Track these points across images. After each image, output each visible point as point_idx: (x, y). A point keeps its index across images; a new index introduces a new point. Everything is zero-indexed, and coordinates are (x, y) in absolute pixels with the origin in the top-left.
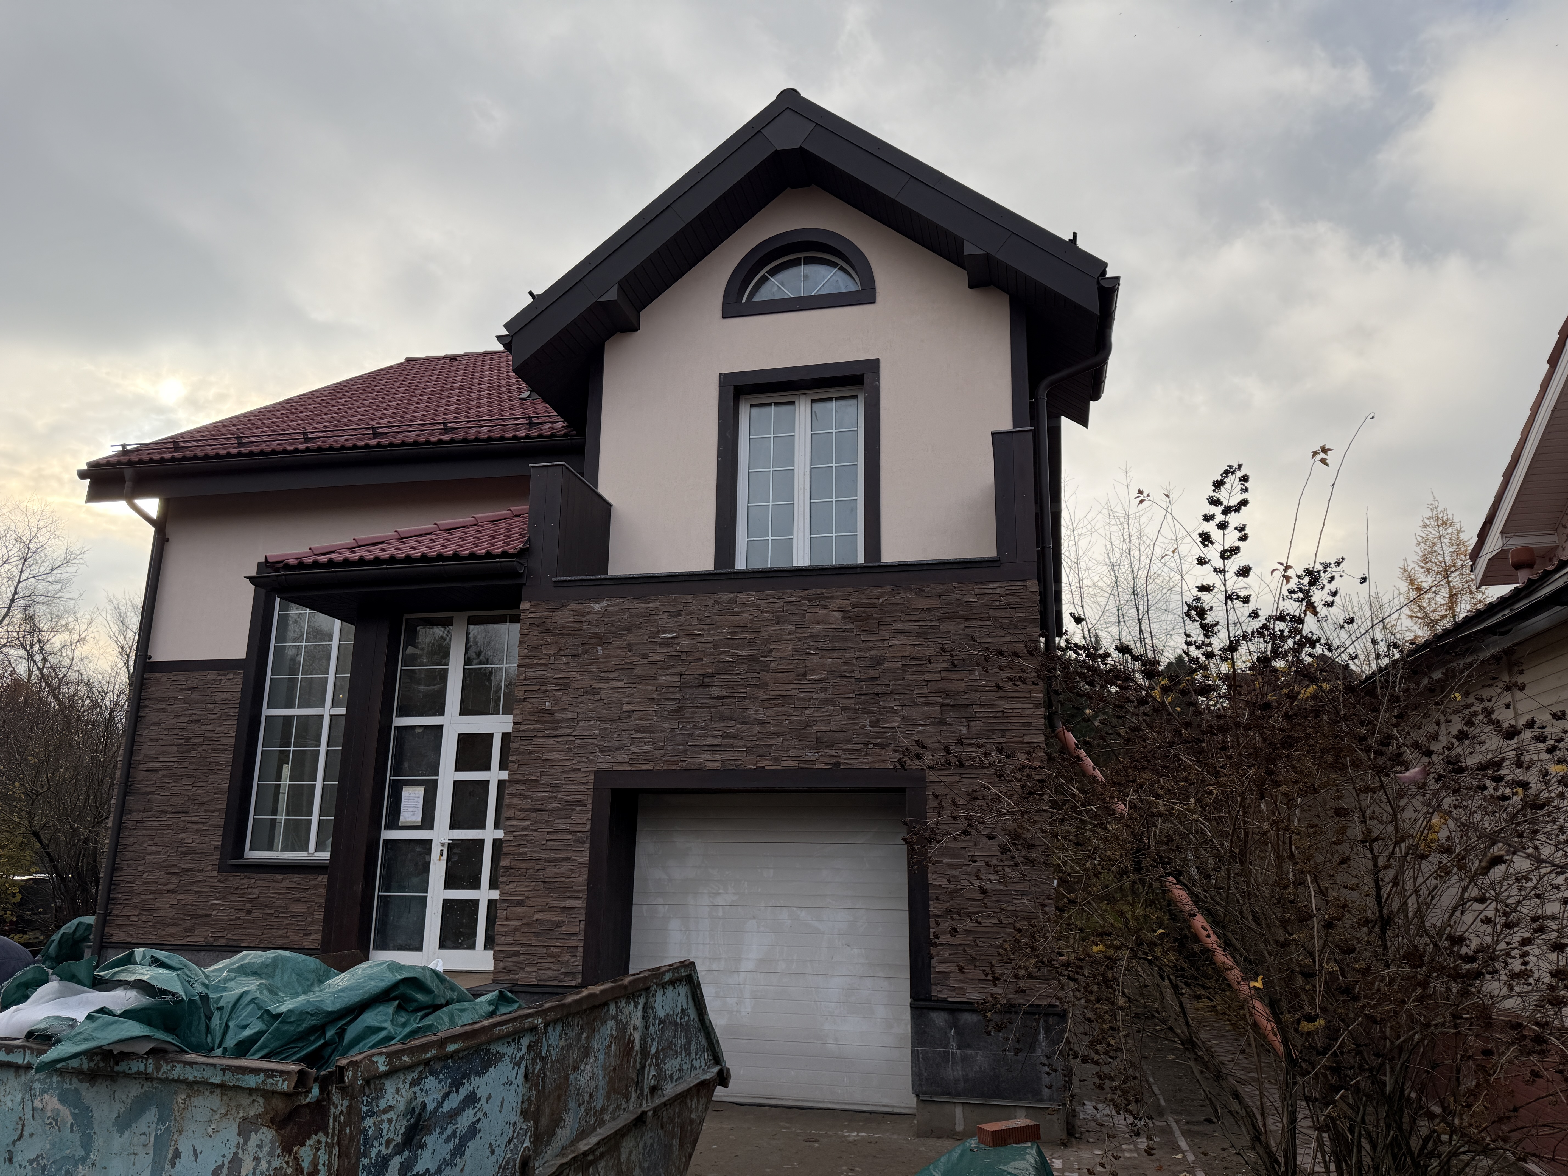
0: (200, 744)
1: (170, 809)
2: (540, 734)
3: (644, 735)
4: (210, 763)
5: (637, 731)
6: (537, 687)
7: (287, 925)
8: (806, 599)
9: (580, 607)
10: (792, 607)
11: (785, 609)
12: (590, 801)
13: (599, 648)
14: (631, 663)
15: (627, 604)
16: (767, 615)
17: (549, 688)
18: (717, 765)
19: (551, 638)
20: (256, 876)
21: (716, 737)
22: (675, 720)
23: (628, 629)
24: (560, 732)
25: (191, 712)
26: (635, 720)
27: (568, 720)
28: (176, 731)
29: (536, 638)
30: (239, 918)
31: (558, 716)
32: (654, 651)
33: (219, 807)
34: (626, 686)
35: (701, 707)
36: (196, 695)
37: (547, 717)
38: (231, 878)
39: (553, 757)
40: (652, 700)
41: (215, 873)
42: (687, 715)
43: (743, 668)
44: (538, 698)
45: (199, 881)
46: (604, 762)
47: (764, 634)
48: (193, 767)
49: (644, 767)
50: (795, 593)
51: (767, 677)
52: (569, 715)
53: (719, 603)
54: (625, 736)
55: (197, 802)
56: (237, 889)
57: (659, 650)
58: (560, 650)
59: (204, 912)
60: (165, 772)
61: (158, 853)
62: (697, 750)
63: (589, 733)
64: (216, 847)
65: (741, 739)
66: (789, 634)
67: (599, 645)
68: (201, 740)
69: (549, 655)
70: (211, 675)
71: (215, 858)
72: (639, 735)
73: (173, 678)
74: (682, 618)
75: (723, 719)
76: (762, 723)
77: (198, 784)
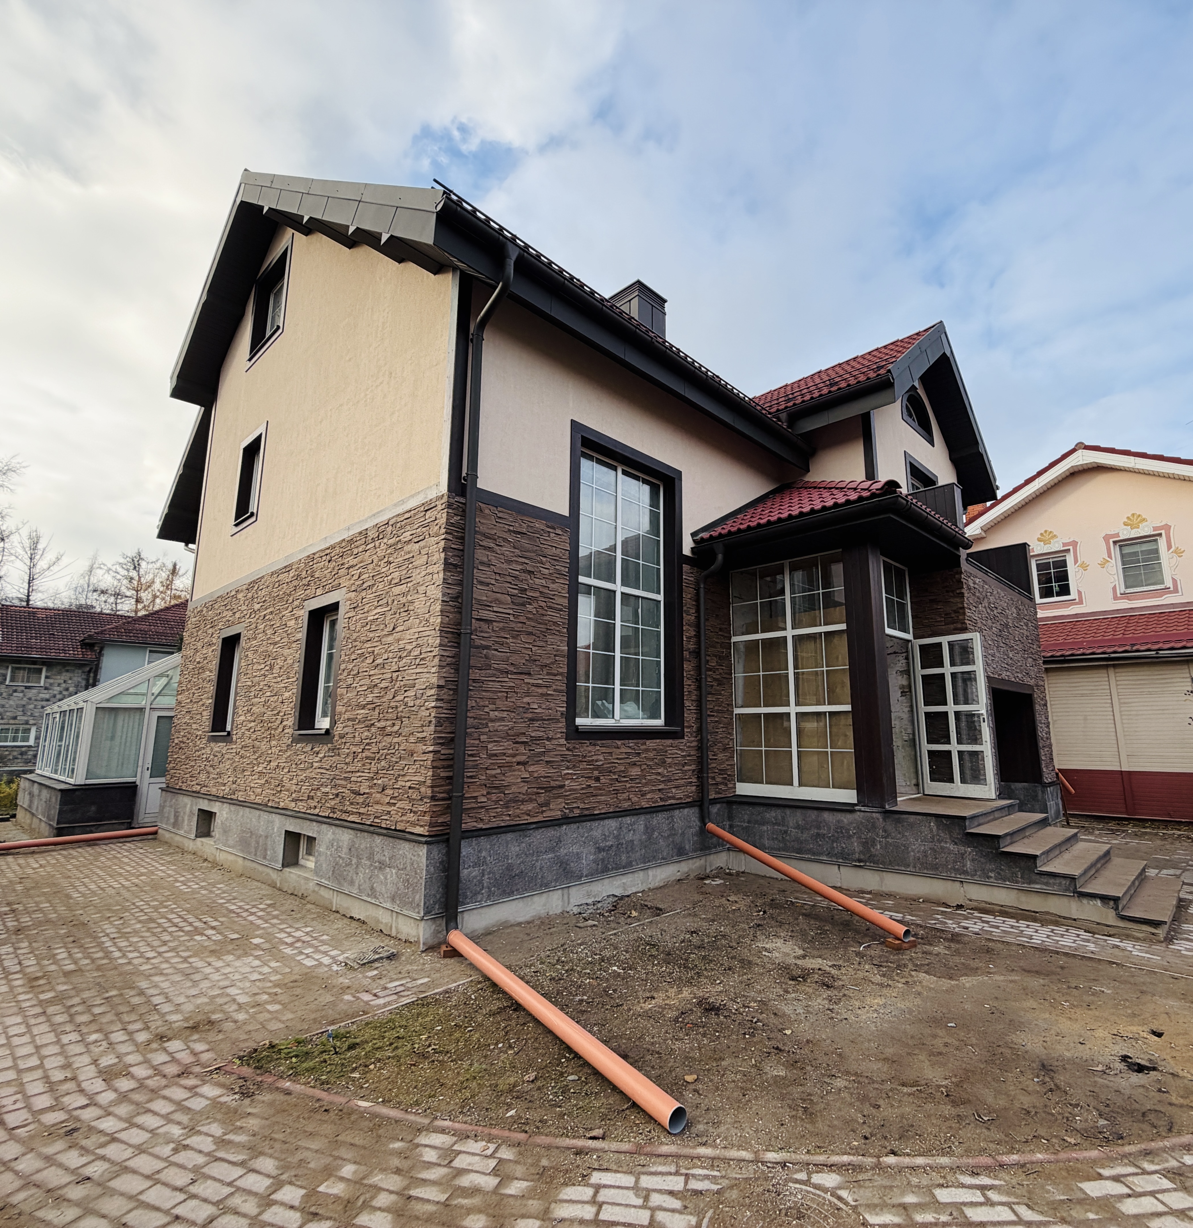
0: (537, 599)
1: (512, 669)
4: (546, 621)
25: (523, 560)
28: (509, 579)
30: (589, 786)
33: (561, 670)
36: (524, 542)
38: (578, 746)
41: (563, 741)
45: (549, 751)
48: (531, 623)
55: (538, 663)
56: (585, 757)
59: (557, 783)
60: (501, 625)
61: (502, 719)
64: (562, 714)
68: (537, 594)
71: (564, 725)
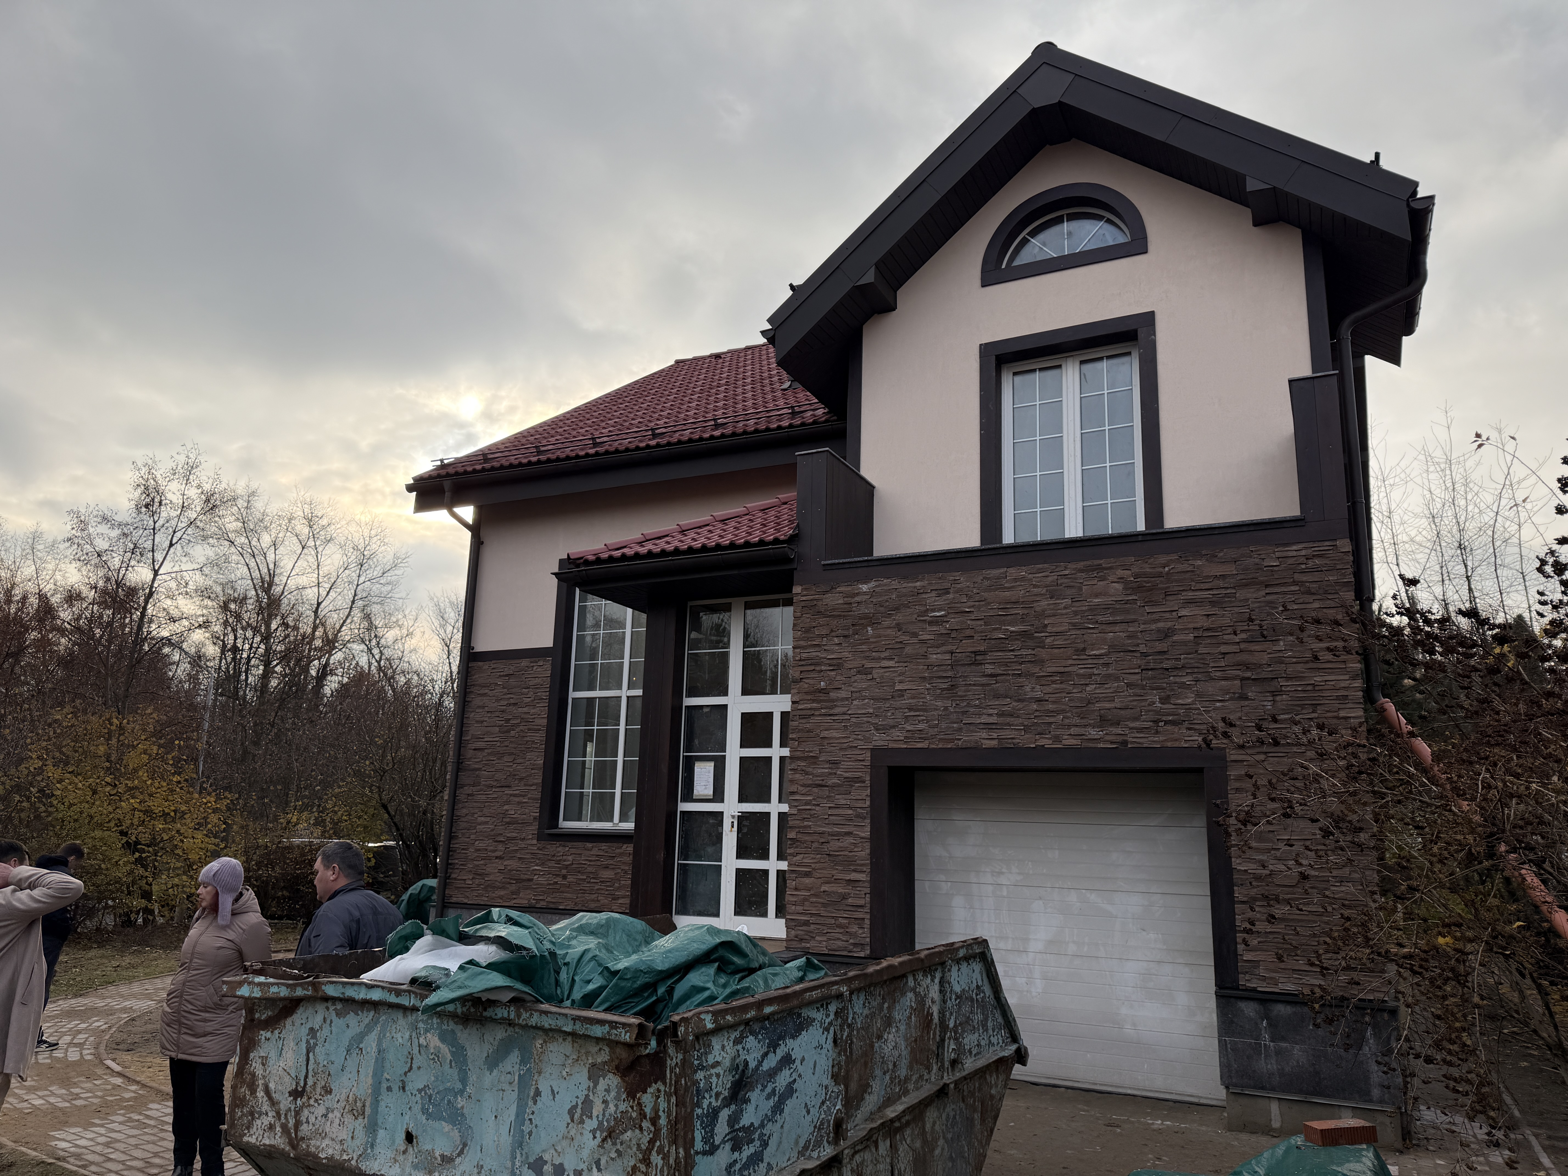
0: (518, 725)
1: (495, 783)
2: (817, 713)
3: (918, 713)
4: (527, 741)
5: (910, 710)
6: (812, 668)
7: (598, 889)
8: (1081, 571)
9: (849, 589)
10: (1066, 581)
11: (1059, 582)
12: (868, 778)
13: (869, 629)
14: (901, 642)
15: (895, 584)
16: (1040, 589)
17: (823, 668)
18: (994, 743)
19: (822, 621)
20: (570, 844)
21: (991, 715)
22: (948, 698)
23: (897, 609)
24: (836, 711)
25: (509, 696)
26: (908, 699)
27: (843, 699)
28: (497, 714)
29: (808, 620)
30: (556, 883)
31: (833, 695)
32: (924, 629)
33: (536, 781)
34: (897, 665)
35: (974, 685)
36: (512, 681)
37: (822, 697)
38: (549, 847)
39: (830, 735)
40: (924, 678)
41: (535, 842)
42: (959, 693)
43: (1017, 645)
44: (813, 678)
45: (522, 849)
46: (879, 740)
47: (1038, 609)
48: (513, 746)
49: (919, 745)
50: (1070, 565)
51: (1043, 653)
52: (843, 694)
53: (988, 579)
54: (899, 714)
55: (517, 777)
56: (554, 856)
57: (929, 628)
58: (832, 631)
59: (526, 876)
60: (490, 751)
61: (487, 823)
62: (972, 728)
63: (863, 711)
64: (535, 818)
65: (1018, 717)
66: (1065, 608)
67: (869, 626)
68: (519, 721)
69: (822, 636)
70: (525, 663)
71: (534, 828)
72: (912, 713)
73: (493, 666)
74: (951, 596)
75: (997, 696)
76: (1039, 700)
77: (518, 761)
